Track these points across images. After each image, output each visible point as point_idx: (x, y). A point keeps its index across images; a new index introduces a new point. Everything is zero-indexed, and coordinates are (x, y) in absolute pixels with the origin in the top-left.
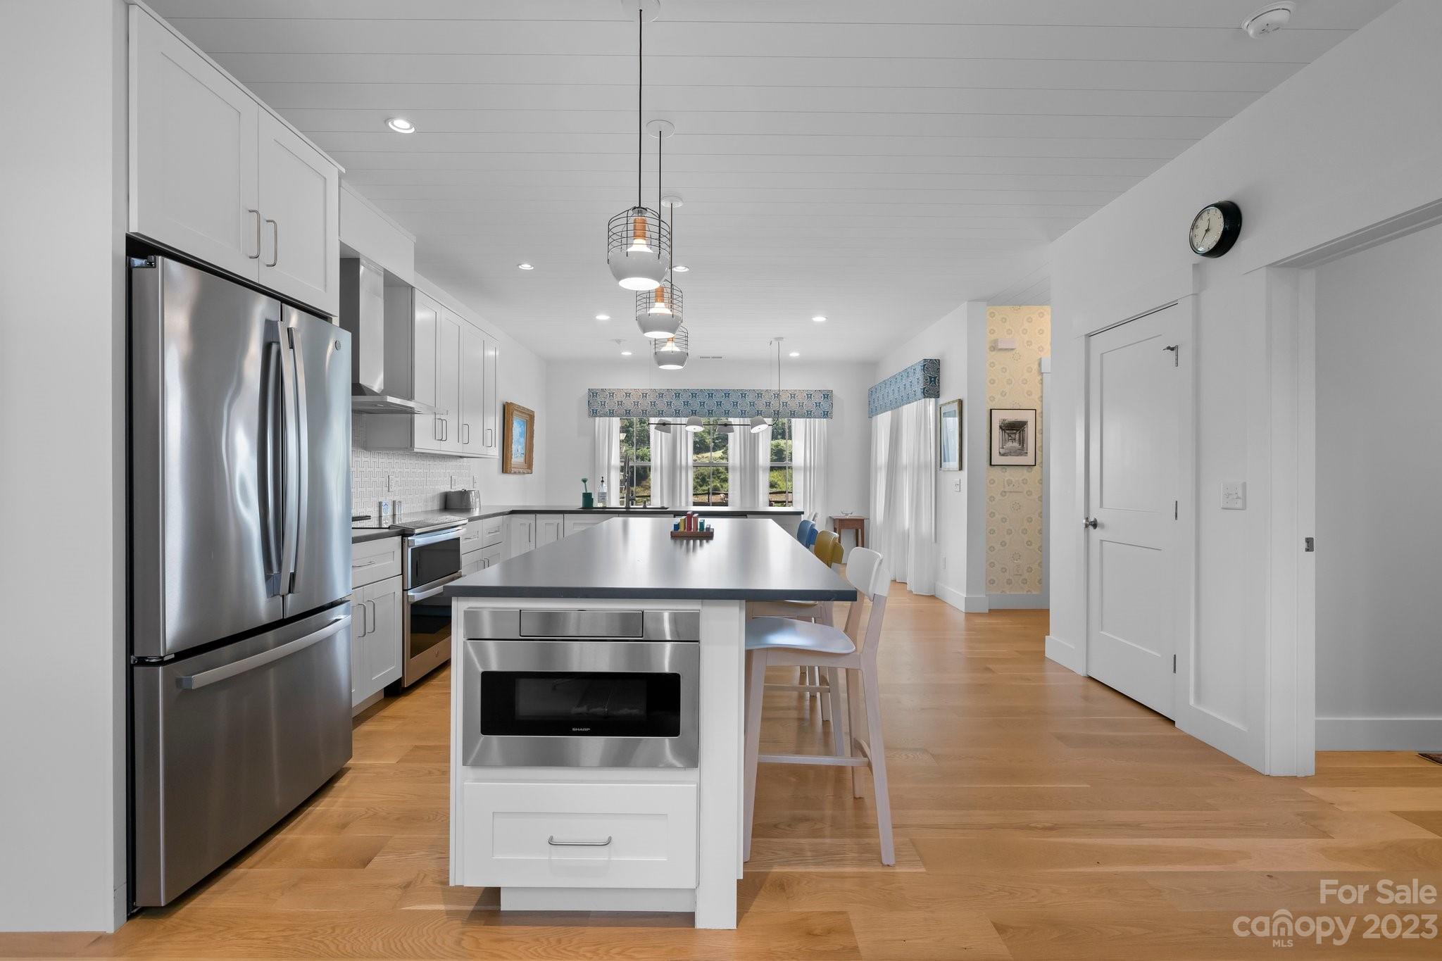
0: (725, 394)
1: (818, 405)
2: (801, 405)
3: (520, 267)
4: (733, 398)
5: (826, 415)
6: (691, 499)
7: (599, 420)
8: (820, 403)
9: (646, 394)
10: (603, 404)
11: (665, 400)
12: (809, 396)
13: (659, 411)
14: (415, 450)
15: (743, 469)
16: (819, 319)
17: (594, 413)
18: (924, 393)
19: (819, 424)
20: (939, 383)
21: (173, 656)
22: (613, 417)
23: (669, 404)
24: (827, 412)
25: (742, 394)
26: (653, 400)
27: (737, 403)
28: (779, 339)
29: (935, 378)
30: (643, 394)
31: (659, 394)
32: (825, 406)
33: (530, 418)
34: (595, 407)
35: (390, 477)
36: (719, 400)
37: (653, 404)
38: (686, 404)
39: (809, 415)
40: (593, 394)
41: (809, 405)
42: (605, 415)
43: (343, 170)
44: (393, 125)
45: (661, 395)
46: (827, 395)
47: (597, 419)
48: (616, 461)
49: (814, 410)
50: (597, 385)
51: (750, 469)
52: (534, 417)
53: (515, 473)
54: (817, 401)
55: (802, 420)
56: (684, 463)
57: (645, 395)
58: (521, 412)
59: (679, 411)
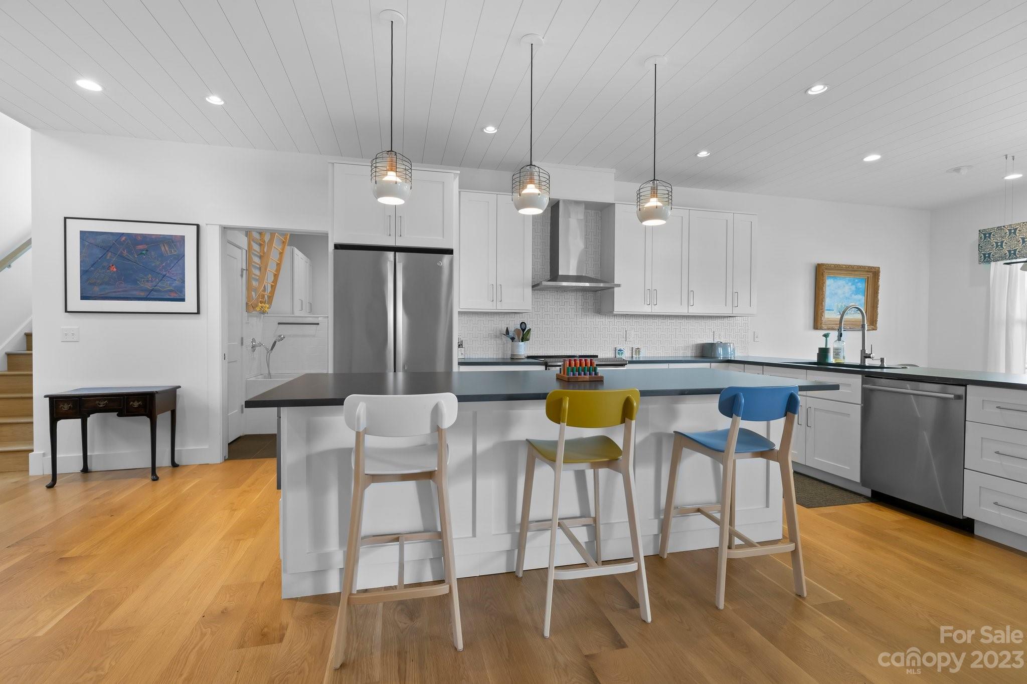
14: (615, 313)
33: (870, 275)
34: (988, 252)
40: (983, 235)
50: (989, 224)
52: (879, 272)
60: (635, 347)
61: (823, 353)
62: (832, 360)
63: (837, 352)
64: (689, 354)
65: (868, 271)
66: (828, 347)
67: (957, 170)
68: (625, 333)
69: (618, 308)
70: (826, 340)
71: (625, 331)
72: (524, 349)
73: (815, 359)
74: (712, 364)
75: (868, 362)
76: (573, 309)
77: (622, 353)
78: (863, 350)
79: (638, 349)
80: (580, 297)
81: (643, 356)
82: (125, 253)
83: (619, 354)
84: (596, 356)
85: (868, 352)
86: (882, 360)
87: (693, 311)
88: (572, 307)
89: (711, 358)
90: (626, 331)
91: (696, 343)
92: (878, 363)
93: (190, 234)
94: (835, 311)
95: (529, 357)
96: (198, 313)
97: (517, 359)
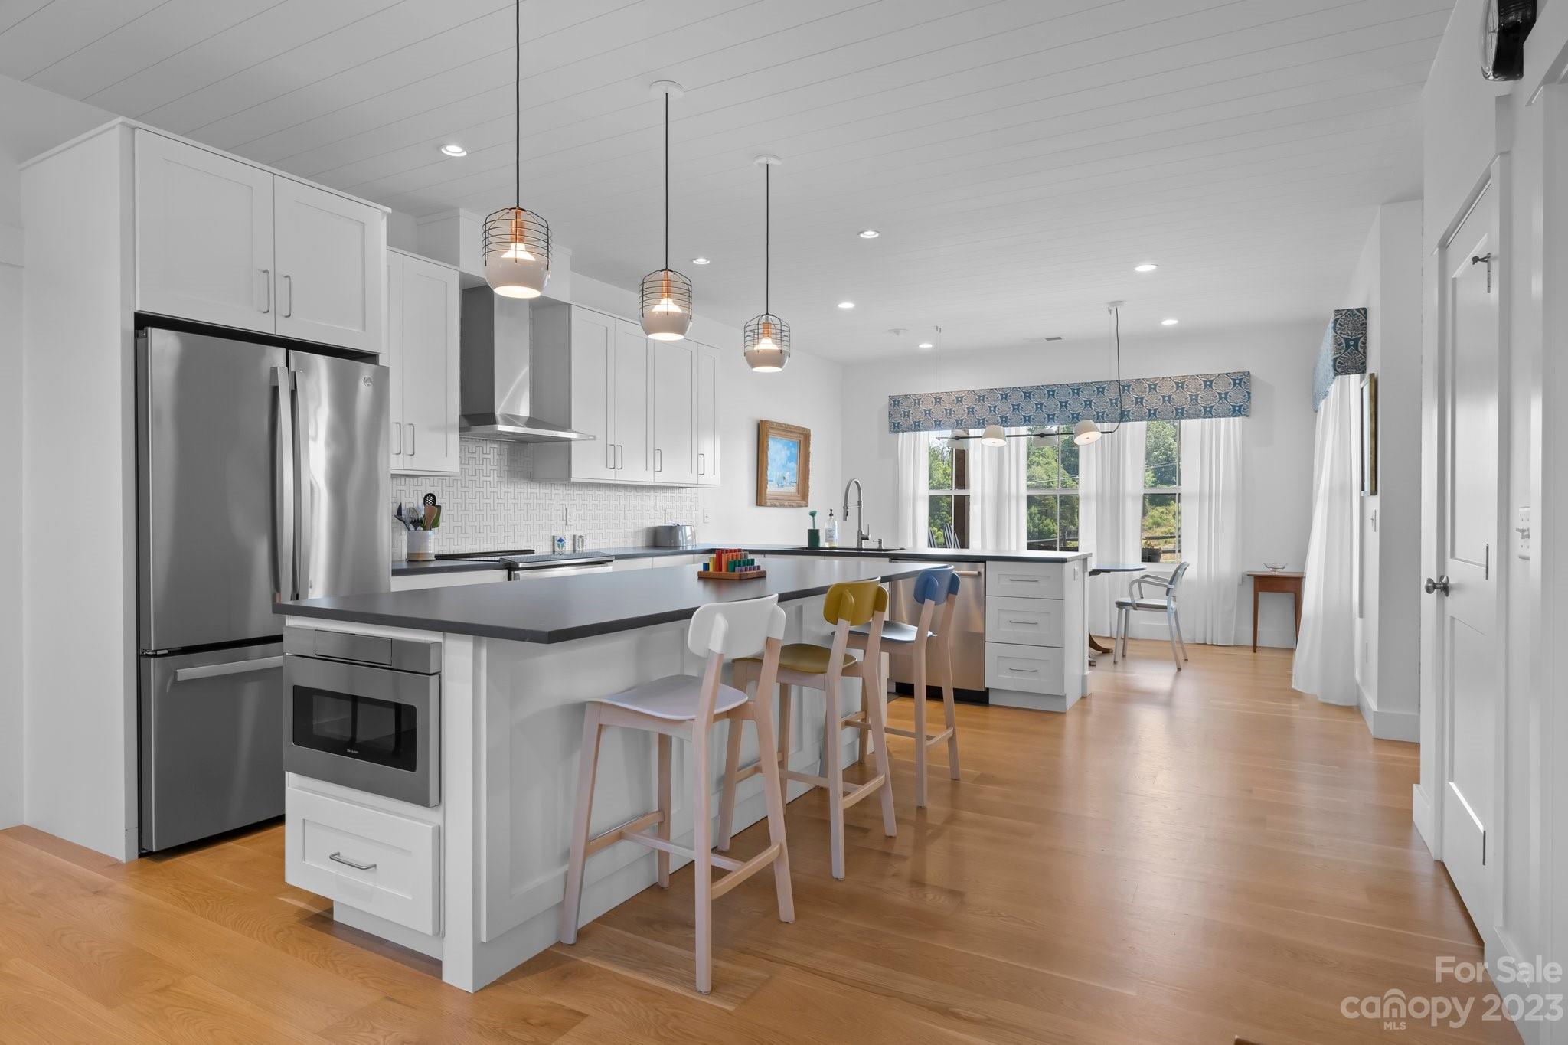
0: (1073, 390)
1: (1224, 396)
2: (1194, 399)
3: (694, 262)
4: (1085, 395)
5: (1237, 411)
6: (1024, 542)
7: (903, 435)
8: (1226, 394)
9: (962, 397)
10: (907, 415)
11: (987, 404)
12: (1208, 383)
13: (979, 420)
14: (572, 480)
15: (1100, 498)
16: (1146, 268)
17: (896, 428)
18: (1334, 367)
19: (1228, 427)
20: (1364, 346)
21: (166, 652)
22: (919, 431)
23: (993, 409)
24: (1240, 407)
25: (1098, 388)
26: (970, 405)
27: (1091, 401)
28: (1116, 304)
29: (1356, 340)
30: (957, 397)
31: (979, 397)
32: (1236, 397)
33: (802, 438)
34: (897, 420)
35: (568, 510)
36: (1063, 399)
37: (971, 411)
38: (1016, 407)
39: (1208, 413)
40: (895, 402)
41: (1206, 398)
42: (909, 429)
43: (389, 210)
44: (446, 150)
45: (982, 398)
46: (1241, 380)
47: (901, 434)
48: (924, 491)
49: (1216, 404)
50: (899, 391)
51: (1112, 501)
52: (810, 436)
53: (774, 506)
54: (1222, 390)
55: (1197, 422)
56: (1014, 491)
57: (960, 400)
58: (784, 430)
59: (1006, 418)
60: (578, 533)
61: (814, 535)
62: (824, 543)
63: (830, 535)
64: (640, 543)
65: (800, 434)
66: (816, 528)
67: (897, 332)
68: (564, 511)
69: (577, 474)
70: (814, 519)
72: (435, 543)
73: (805, 544)
75: (865, 545)
76: (495, 472)
78: (860, 531)
84: (532, 552)
85: (864, 533)
86: (880, 542)
89: (670, 547)
90: (566, 509)
92: (876, 546)
94: (774, 482)
95: (439, 557)
97: (424, 561)
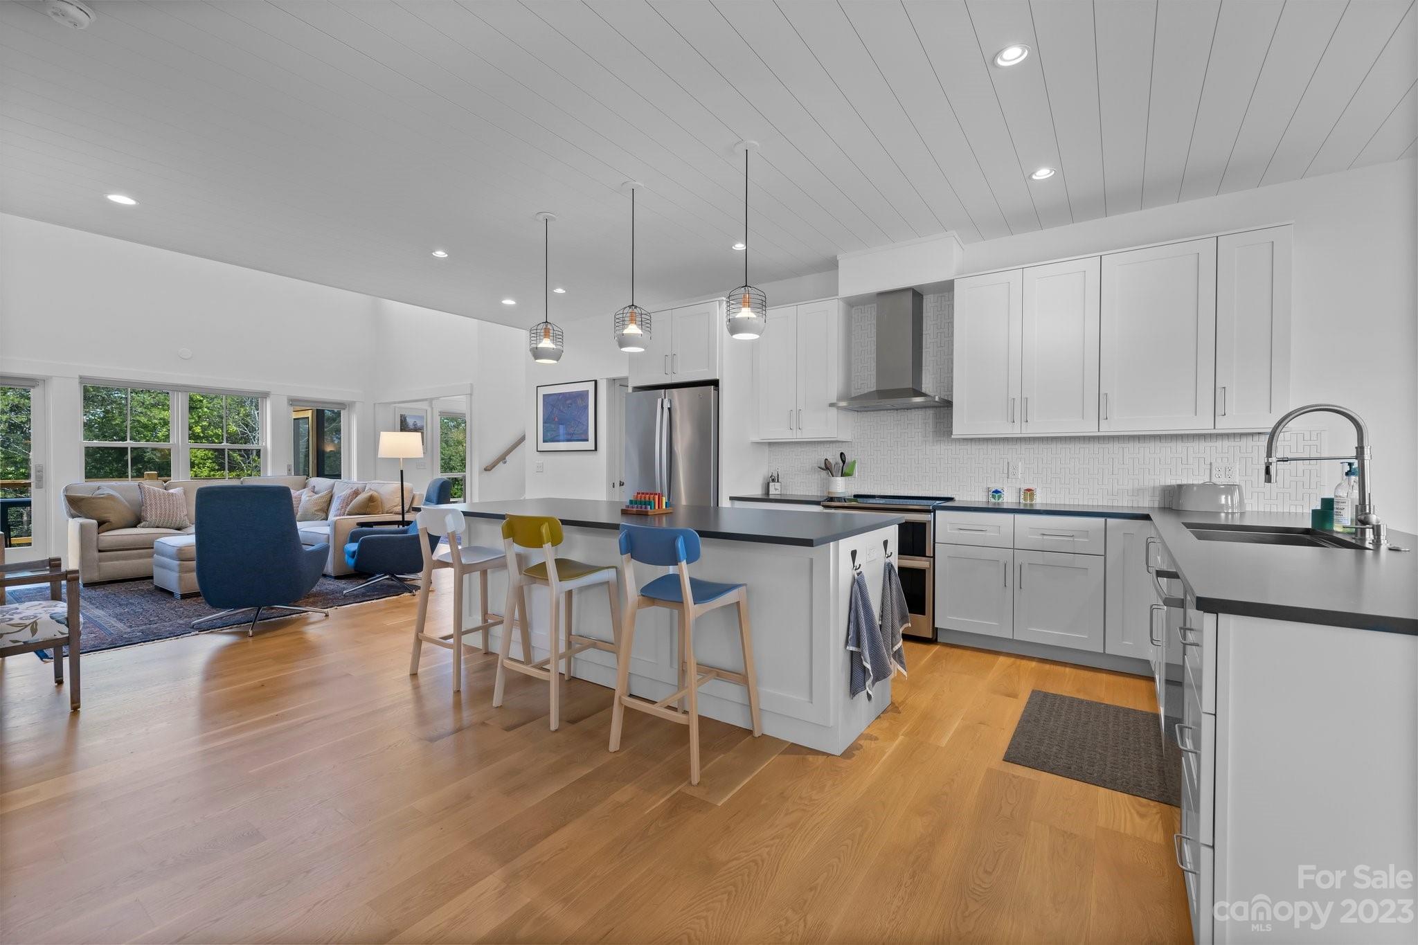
60: (1025, 487)
69: (960, 429)
71: (1006, 464)
74: (1109, 520)
77: (999, 497)
79: (1029, 490)
80: (931, 415)
81: (1039, 501)
82: (562, 408)
83: (994, 497)
87: (1106, 429)
88: (918, 430)
91: (1163, 483)
93: (590, 387)
96: (596, 449)
